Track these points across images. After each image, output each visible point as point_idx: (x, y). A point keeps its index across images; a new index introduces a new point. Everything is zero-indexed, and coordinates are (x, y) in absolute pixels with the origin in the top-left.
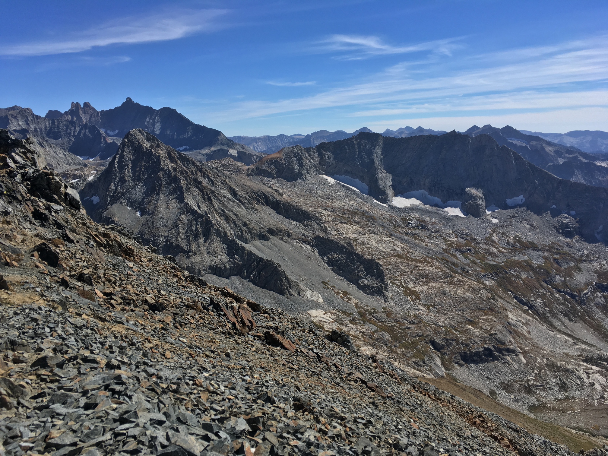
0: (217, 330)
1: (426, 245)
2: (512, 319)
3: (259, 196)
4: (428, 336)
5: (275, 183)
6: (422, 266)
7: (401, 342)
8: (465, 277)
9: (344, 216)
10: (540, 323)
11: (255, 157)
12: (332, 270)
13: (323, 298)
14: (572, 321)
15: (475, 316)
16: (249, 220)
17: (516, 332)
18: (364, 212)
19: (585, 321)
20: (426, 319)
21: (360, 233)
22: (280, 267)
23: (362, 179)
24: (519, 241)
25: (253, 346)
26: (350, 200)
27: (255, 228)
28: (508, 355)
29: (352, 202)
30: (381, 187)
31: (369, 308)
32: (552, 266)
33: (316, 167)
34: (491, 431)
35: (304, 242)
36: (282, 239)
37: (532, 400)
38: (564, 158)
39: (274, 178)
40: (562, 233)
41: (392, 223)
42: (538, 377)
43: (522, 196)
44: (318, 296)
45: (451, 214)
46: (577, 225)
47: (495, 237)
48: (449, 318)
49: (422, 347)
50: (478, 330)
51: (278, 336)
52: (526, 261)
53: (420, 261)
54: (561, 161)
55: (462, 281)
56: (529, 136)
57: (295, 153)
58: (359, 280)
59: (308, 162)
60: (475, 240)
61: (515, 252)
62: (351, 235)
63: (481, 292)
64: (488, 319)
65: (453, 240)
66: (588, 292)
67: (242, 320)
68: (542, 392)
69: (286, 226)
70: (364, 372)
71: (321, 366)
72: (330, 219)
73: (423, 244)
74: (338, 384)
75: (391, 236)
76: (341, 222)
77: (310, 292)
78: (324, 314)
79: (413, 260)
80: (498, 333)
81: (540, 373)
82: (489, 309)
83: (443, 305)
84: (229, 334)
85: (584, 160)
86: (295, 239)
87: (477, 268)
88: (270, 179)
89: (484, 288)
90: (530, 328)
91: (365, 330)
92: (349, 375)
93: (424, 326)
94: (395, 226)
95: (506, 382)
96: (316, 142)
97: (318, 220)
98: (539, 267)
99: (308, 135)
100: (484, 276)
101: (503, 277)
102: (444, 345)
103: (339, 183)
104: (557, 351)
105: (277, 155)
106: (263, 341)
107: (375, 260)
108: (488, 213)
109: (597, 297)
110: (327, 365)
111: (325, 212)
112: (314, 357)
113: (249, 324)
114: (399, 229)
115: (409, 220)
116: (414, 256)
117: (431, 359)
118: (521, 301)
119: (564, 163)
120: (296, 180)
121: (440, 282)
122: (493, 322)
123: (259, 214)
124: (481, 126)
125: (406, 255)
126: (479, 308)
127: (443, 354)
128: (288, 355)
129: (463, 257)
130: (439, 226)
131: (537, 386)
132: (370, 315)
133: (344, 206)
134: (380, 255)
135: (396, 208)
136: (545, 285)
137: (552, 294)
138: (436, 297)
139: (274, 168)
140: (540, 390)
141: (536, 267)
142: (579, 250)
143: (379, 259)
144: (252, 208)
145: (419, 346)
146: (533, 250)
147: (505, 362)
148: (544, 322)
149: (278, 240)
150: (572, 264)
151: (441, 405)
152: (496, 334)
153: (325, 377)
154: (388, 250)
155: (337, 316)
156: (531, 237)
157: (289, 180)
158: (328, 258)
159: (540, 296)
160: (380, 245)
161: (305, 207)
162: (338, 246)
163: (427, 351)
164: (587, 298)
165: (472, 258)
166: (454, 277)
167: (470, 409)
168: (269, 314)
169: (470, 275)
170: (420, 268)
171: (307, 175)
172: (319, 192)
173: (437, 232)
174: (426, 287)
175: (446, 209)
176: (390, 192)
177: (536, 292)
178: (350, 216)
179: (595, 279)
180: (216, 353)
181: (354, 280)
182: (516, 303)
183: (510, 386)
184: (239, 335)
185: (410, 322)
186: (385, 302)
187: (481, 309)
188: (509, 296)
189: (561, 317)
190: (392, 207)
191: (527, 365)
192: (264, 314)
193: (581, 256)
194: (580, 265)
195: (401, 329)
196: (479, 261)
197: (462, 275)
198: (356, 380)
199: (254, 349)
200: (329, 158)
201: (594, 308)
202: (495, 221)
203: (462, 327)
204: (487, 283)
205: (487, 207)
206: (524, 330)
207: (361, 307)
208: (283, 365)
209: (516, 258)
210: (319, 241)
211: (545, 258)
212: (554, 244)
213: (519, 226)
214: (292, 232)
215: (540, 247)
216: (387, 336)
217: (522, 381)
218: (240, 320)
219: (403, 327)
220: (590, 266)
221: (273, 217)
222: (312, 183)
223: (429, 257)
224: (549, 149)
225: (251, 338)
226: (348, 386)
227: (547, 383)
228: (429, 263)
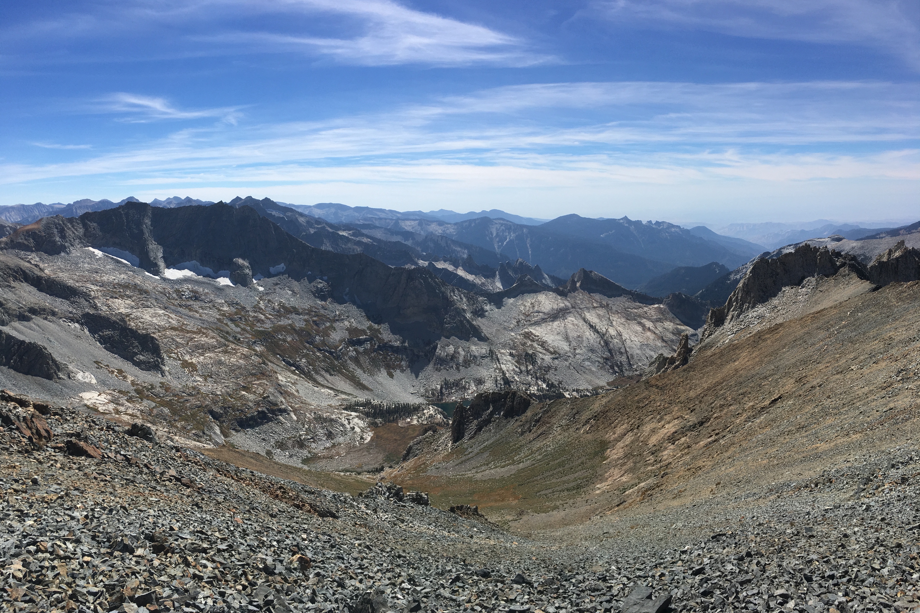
0: (11, 449)
1: (200, 316)
2: (282, 381)
3: (16, 272)
4: (207, 406)
5: (34, 258)
6: (197, 337)
7: (180, 416)
8: (237, 345)
9: (115, 290)
10: (306, 381)
11: (8, 228)
12: (105, 348)
13: (96, 379)
14: (332, 375)
15: (249, 382)
16: (5, 300)
17: (286, 392)
18: (136, 286)
19: (342, 374)
20: (204, 390)
21: (132, 307)
22: (46, 349)
23: (132, 251)
24: (284, 307)
25: (56, 461)
26: (120, 274)
27: (13, 308)
28: (281, 415)
29: (123, 276)
30: (152, 259)
31: (146, 385)
32: (312, 327)
33: (80, 239)
34: (293, 500)
35: (72, 320)
36: (46, 319)
37: (305, 453)
38: (314, 228)
39: (32, 251)
40: (318, 297)
41: (166, 295)
42: (308, 431)
43: (283, 264)
44: (91, 377)
45: (222, 284)
46: (330, 289)
47: (262, 305)
48: (226, 386)
49: (201, 418)
50: (252, 395)
51: (82, 443)
52: (290, 325)
53: (194, 333)
54: (312, 231)
55: (235, 349)
56: (285, 207)
57: (55, 224)
58: (134, 357)
59: (71, 233)
60: (244, 308)
61: (280, 317)
62: (123, 311)
63: (253, 358)
64: (261, 383)
65: (225, 309)
66: (342, 348)
67: (38, 430)
68: (313, 444)
69: (49, 304)
70: (171, 465)
71: (133, 470)
72: (100, 294)
73: (197, 315)
74: (154, 488)
75: (165, 308)
76: (112, 297)
77: (81, 373)
78: (99, 395)
79: (188, 332)
80: (270, 395)
81: (309, 426)
82: (261, 373)
83: (219, 374)
84: (27, 451)
85: (330, 230)
86: (61, 318)
87: (248, 336)
88: (28, 253)
89: (255, 354)
90: (299, 387)
91: (143, 408)
92: (162, 474)
93: (202, 397)
94: (168, 298)
95: (280, 441)
96: (78, 211)
97: (86, 296)
98: (302, 330)
99: (69, 205)
100: (255, 342)
101: (272, 342)
102: (222, 413)
103: (107, 256)
104: (323, 404)
105: (35, 226)
106: (65, 452)
107: (149, 334)
108: (255, 281)
109: (350, 351)
110: (139, 468)
111: (94, 288)
112: (123, 460)
113: (46, 434)
114: (173, 301)
115: (183, 291)
116: (189, 328)
117: (211, 429)
118: (288, 363)
119: (315, 232)
120: (59, 253)
121: (216, 352)
122: (265, 386)
123: (17, 292)
124: (243, 197)
125: (181, 327)
126: (251, 374)
127: (222, 422)
128: (97, 465)
129: (234, 326)
130: (212, 297)
131: (309, 439)
132: (147, 391)
133: (115, 279)
134: (155, 329)
135: (169, 280)
136: (308, 345)
137: (314, 353)
138: (212, 367)
139: (32, 241)
140: (311, 442)
141: (299, 330)
142: (332, 312)
143: (154, 333)
144: (8, 286)
145: (198, 418)
146: (296, 314)
147: (278, 422)
148: (309, 379)
149: (41, 320)
150: (328, 324)
151: (244, 485)
152: (268, 397)
153: (140, 483)
154: (163, 323)
155: (113, 396)
156: (293, 302)
157: (51, 254)
158: (100, 335)
159: (303, 356)
160: (154, 319)
161: (71, 283)
162: (110, 322)
163: (206, 421)
164: (342, 353)
165: (242, 326)
166: (228, 346)
167: (270, 483)
168: (61, 415)
169: (241, 343)
170: (196, 339)
171: (71, 248)
172: (86, 265)
173: (210, 302)
174: (202, 357)
175: (218, 280)
176: (162, 264)
177: (301, 353)
178: (122, 290)
179: (346, 335)
180: (21, 482)
181: (129, 357)
182: (284, 365)
183: (285, 444)
184: (38, 450)
185: (188, 395)
186: (163, 376)
187: (254, 375)
188: (278, 359)
189: (323, 373)
190: (165, 280)
191: (298, 421)
192: (54, 415)
193: (335, 317)
194: (334, 325)
195: (180, 402)
196: (249, 328)
197: (234, 343)
198: (171, 479)
199: (59, 465)
200: (94, 230)
201: (349, 361)
202: (261, 289)
203: (236, 394)
204: (258, 349)
205: (253, 276)
206: (293, 389)
207: (138, 384)
208: (95, 478)
209: (281, 323)
210: (89, 319)
211: (305, 320)
212: (312, 307)
213: (282, 292)
214: (57, 310)
215: (301, 311)
216: (166, 410)
217: (294, 438)
218: (34, 431)
219: (182, 400)
220: (342, 325)
221: (34, 295)
222: (77, 257)
223: (203, 328)
224: (301, 220)
225: (51, 451)
226: (165, 488)
227: (317, 435)
228: (204, 333)
